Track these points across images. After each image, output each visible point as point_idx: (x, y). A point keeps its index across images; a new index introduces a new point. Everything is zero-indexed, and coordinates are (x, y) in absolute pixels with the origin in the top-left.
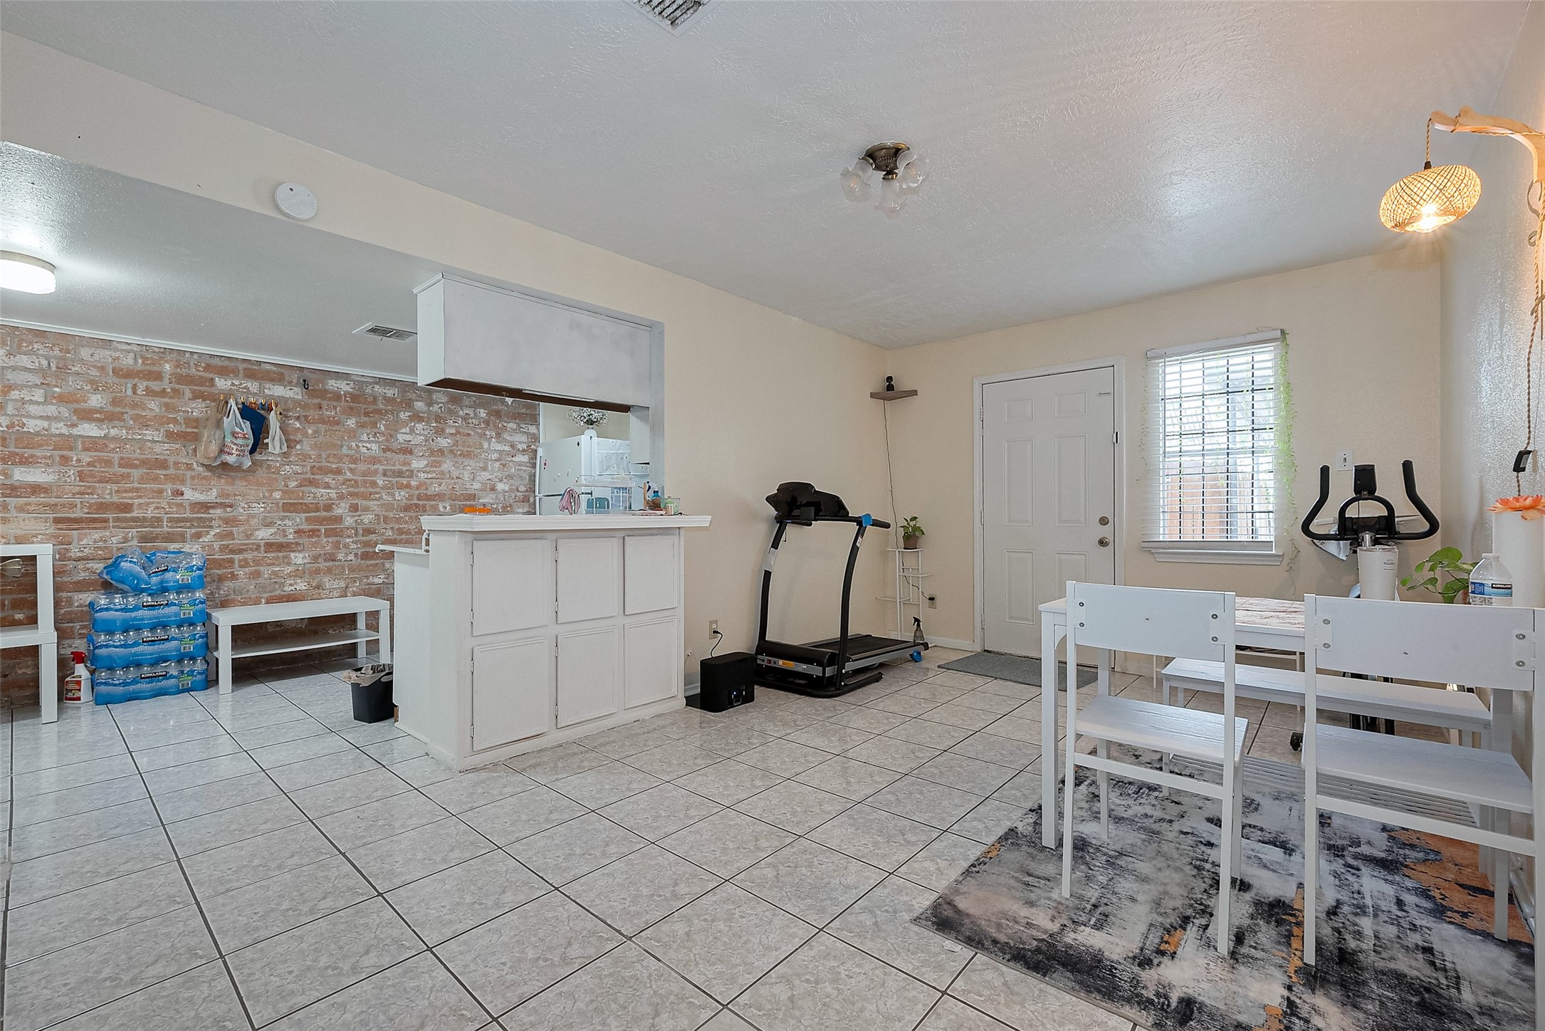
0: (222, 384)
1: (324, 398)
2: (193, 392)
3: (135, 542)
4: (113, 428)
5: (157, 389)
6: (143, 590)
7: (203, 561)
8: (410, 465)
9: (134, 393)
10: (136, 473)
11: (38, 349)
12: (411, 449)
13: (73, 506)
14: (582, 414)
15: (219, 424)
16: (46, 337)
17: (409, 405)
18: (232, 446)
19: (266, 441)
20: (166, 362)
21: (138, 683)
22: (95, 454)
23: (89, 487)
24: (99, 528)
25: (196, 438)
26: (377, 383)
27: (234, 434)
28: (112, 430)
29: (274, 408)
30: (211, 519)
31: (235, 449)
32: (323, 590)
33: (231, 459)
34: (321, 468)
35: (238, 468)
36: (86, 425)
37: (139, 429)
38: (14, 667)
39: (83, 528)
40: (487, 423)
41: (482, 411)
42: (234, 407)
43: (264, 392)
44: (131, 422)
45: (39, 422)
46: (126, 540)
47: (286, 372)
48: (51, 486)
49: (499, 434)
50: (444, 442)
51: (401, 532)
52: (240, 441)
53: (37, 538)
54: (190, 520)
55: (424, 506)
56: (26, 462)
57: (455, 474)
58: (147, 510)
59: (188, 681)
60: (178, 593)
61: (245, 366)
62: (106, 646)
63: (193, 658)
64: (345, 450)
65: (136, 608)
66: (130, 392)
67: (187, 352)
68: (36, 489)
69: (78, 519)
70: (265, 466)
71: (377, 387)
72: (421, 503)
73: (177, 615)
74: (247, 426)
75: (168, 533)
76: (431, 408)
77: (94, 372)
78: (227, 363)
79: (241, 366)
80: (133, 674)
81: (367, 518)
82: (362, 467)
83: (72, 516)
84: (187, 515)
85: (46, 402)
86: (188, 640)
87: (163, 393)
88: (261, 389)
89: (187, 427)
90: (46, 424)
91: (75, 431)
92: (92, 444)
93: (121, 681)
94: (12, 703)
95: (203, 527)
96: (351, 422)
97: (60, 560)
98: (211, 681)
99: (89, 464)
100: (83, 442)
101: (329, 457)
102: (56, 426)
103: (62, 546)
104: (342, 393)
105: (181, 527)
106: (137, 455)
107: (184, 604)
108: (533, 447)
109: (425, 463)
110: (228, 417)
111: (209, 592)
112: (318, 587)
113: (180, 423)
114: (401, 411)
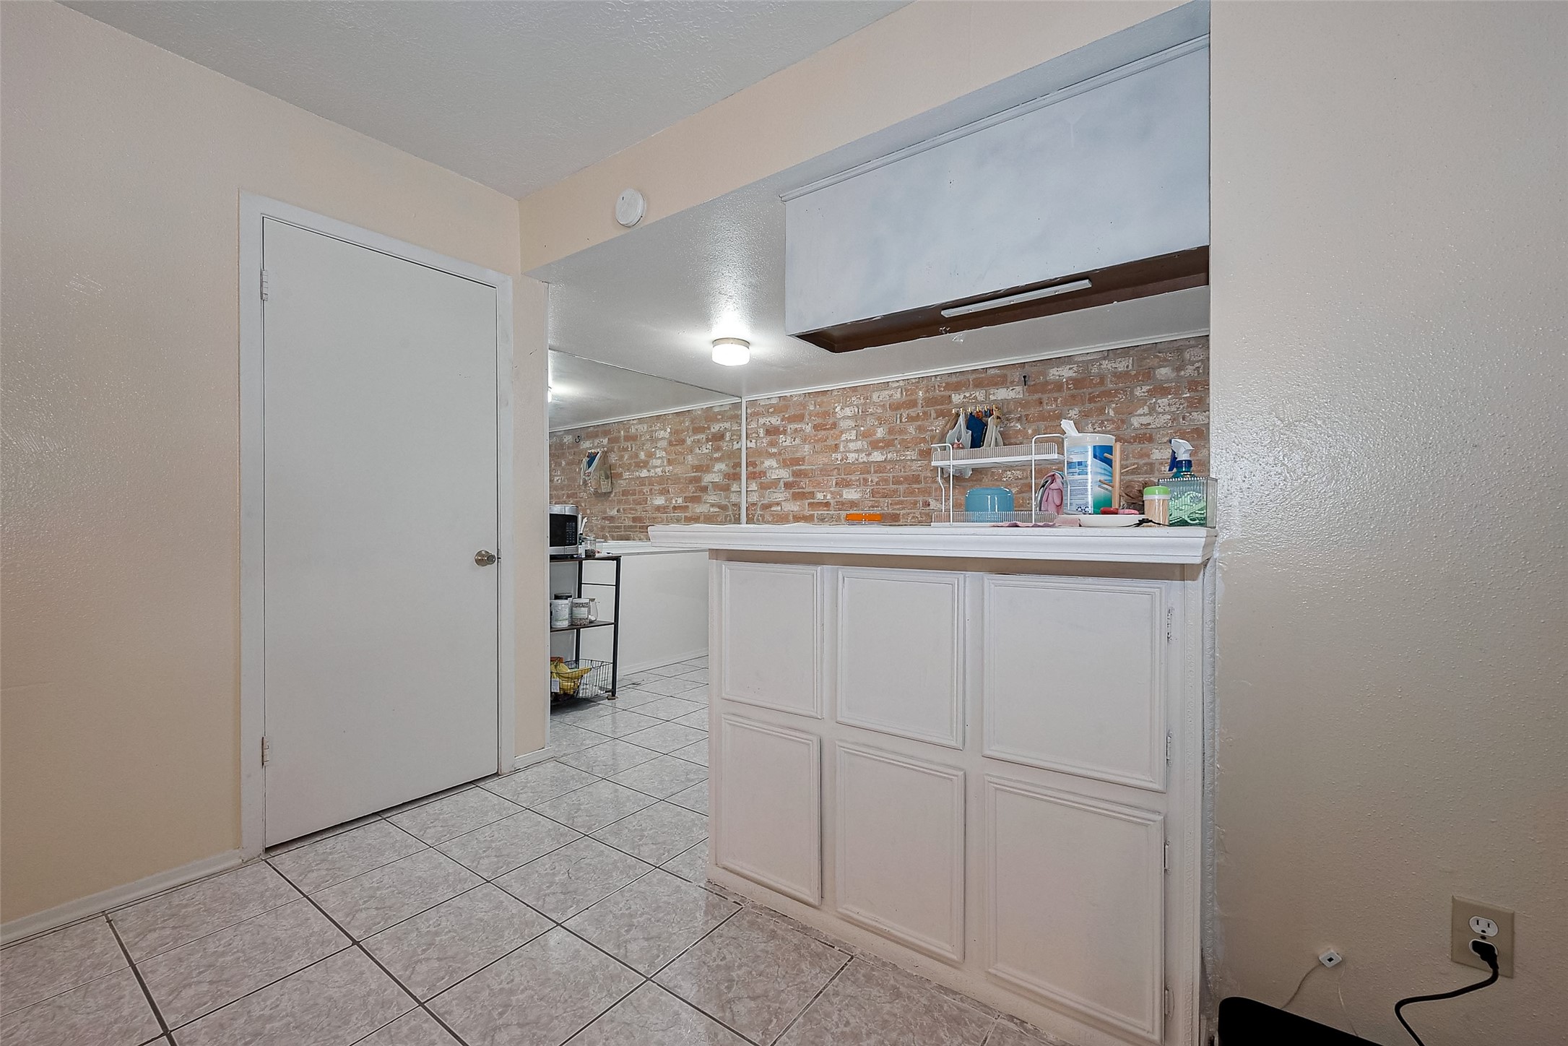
0: (956, 398)
1: (1043, 392)
2: (936, 411)
4: (889, 452)
5: (914, 414)
8: (1148, 456)
9: (901, 421)
10: (902, 488)
11: (854, 401)
12: (1153, 435)
17: (1148, 375)
20: (920, 390)
22: (881, 475)
23: (876, 502)
26: (1104, 358)
28: (888, 455)
29: (994, 412)
36: (875, 453)
37: (903, 451)
42: (962, 420)
43: (989, 398)
44: (899, 446)
45: (853, 455)
47: (1009, 373)
56: (848, 485)
61: (976, 376)
66: (898, 421)
67: (933, 376)
71: (1105, 363)
74: (968, 433)
76: (1182, 373)
77: (880, 411)
78: (960, 378)
79: (971, 377)
85: (857, 440)
87: (917, 417)
88: (987, 395)
89: (931, 444)
90: (857, 456)
91: (870, 459)
92: (880, 467)
96: (1074, 413)
99: (877, 483)
100: (874, 467)
102: (860, 456)
104: (1064, 380)
106: (902, 473)
110: (954, 430)
114: (1136, 387)
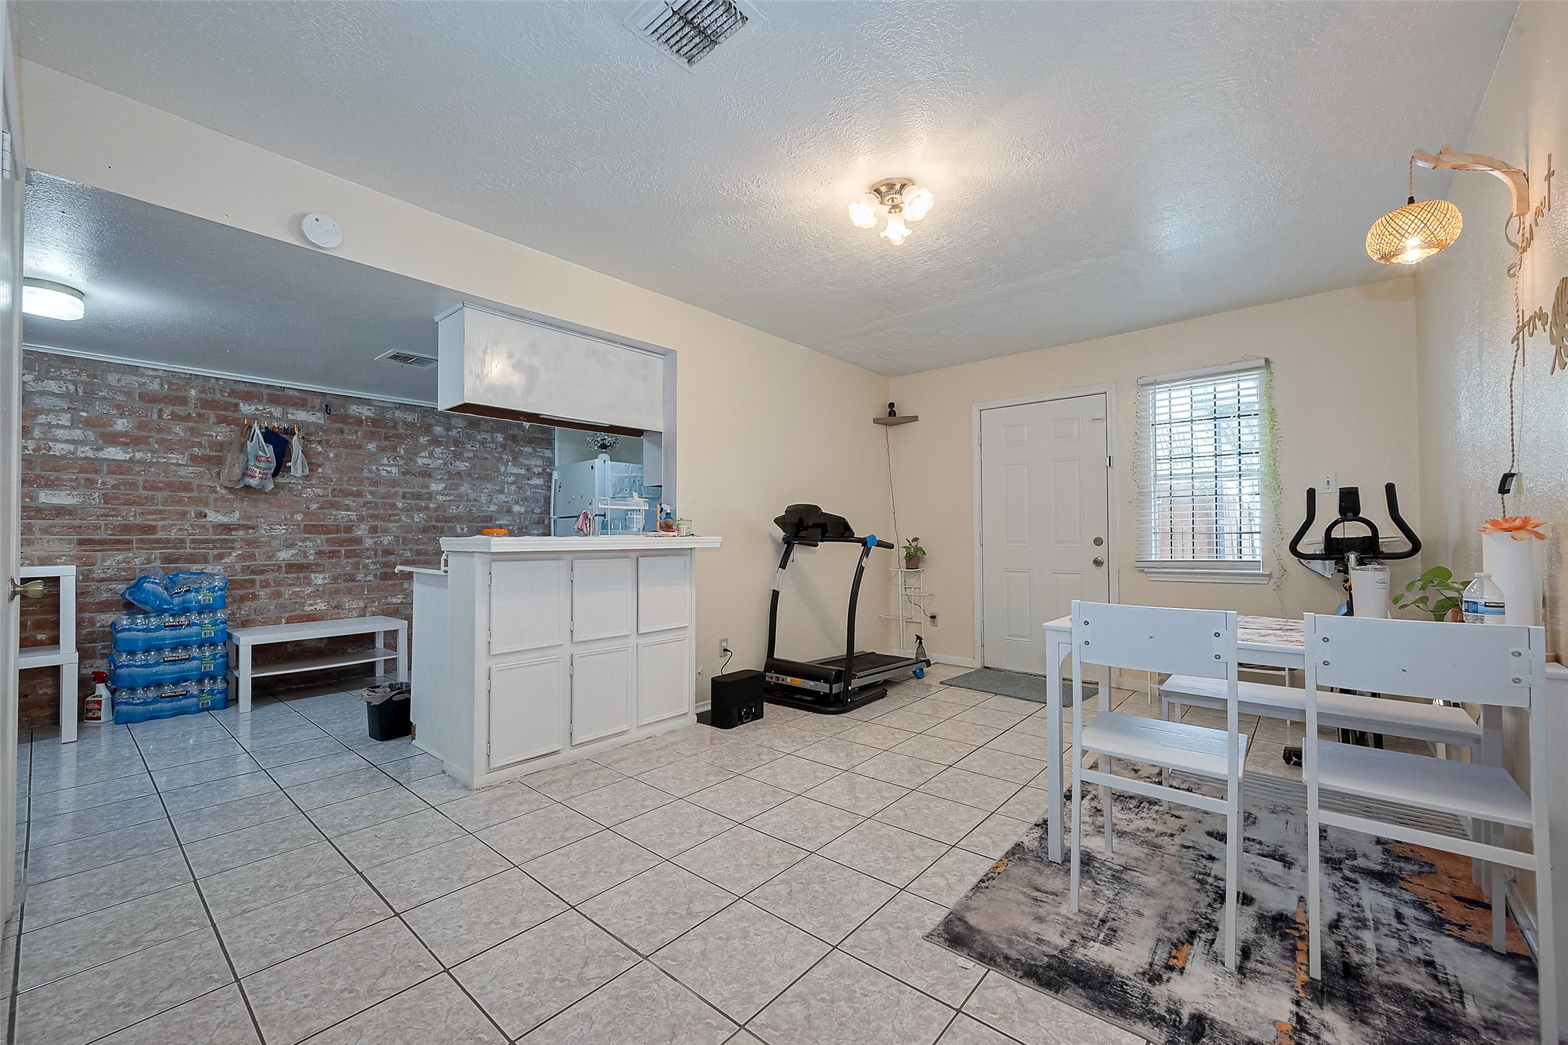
0: (246, 408)
1: (345, 423)
2: (218, 416)
3: (158, 563)
4: (138, 451)
5: (183, 414)
6: (165, 611)
7: (224, 582)
8: (428, 487)
9: (160, 417)
10: (160, 496)
11: (66, 375)
12: (430, 472)
13: (97, 528)
14: (596, 439)
15: (242, 447)
16: (74, 363)
17: (428, 429)
18: (255, 469)
19: (288, 464)
20: (192, 387)
21: (158, 702)
22: (120, 477)
23: (114, 510)
24: (123, 550)
25: (220, 461)
26: (397, 409)
27: (257, 458)
28: (137, 454)
29: (297, 432)
30: (233, 541)
31: (258, 473)
32: (343, 609)
33: (253, 482)
34: (341, 491)
35: (260, 491)
36: (112, 449)
37: (164, 453)
38: (34, 687)
39: (106, 550)
40: (504, 447)
41: (499, 435)
42: (258, 431)
43: (287, 417)
44: (156, 446)
45: (64, 446)
46: (149, 561)
47: (309, 398)
48: (75, 508)
49: (515, 458)
50: (462, 466)
51: (419, 553)
52: (262, 465)
53: (61, 559)
54: (213, 541)
55: (442, 528)
56: (51, 485)
57: (473, 496)
58: (170, 531)
59: (208, 700)
60: (200, 613)
61: (269, 391)
62: (127, 666)
63: (213, 678)
64: (366, 473)
65: (158, 628)
66: (155, 417)
67: (213, 377)
68: (60, 511)
69: (102, 542)
70: (287, 489)
71: (397, 412)
72: (439, 524)
73: (199, 634)
74: (270, 450)
75: (191, 554)
76: (450, 433)
77: (120, 397)
78: (251, 389)
79: (266, 392)
80: (152, 694)
81: (386, 540)
82: (382, 490)
83: (96, 537)
84: (210, 537)
85: (72, 427)
86: (208, 659)
87: (188, 417)
88: (285, 414)
89: (211, 451)
90: (72, 448)
91: (101, 455)
92: (117, 468)
93: (141, 701)
94: (32, 724)
95: (225, 548)
96: (372, 447)
97: (83, 581)
98: (230, 700)
99: (114, 487)
100: (108, 466)
101: (349, 480)
102: (82, 449)
103: (85, 568)
104: (363, 417)
105: (204, 548)
106: (161, 478)
107: (205, 624)
108: (548, 470)
109: (444, 486)
110: (251, 442)
111: (230, 612)
112: (337, 607)
113: (205, 447)
114: (420, 436)
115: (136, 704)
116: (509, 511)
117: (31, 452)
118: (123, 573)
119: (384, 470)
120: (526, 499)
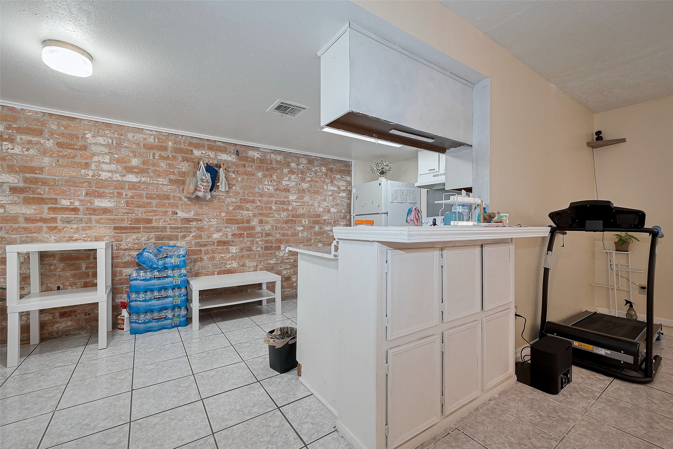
0: (197, 153)
1: (246, 161)
2: (182, 157)
3: (153, 241)
4: (143, 177)
5: (165, 156)
6: (155, 268)
7: (185, 251)
8: (288, 198)
9: (154, 158)
10: (154, 202)
11: (107, 134)
12: (289, 189)
13: (123, 220)
14: (378, 168)
15: (195, 174)
16: (111, 127)
18: (201, 187)
19: (218, 184)
20: (169, 141)
21: (151, 322)
22: (135, 191)
23: (131, 210)
24: (136, 233)
25: (183, 183)
26: (272, 153)
27: (202, 180)
28: (142, 178)
29: (222, 166)
30: (191, 228)
31: (202, 188)
32: (246, 267)
33: (200, 194)
34: (245, 200)
35: (203, 199)
36: (130, 176)
37: (156, 178)
38: (93, 309)
39: (128, 233)
40: (326, 175)
41: (324, 168)
42: (203, 165)
43: (217, 158)
44: (152, 174)
45: (107, 174)
46: (149, 239)
47: (228, 147)
48: (112, 209)
49: (332, 181)
50: (305, 186)
51: (284, 235)
52: (205, 184)
53: (105, 237)
54: (180, 228)
55: (295, 221)
56: (101, 196)
57: (310, 203)
58: (159, 222)
59: (177, 321)
60: (173, 270)
61: (208, 143)
62: (136, 301)
63: (180, 307)
64: (257, 190)
65: (151, 279)
66: (151, 157)
67: (180, 135)
68: (105, 211)
69: (125, 228)
70: (217, 198)
71: (272, 155)
72: (294, 219)
73: (172, 282)
74: (208, 176)
75: (170, 235)
76: (299, 167)
77: (134, 146)
78: (199, 142)
79: (206, 143)
80: (149, 316)
81: (267, 227)
82: (265, 199)
83: (123, 225)
84: (179, 225)
85: (110, 163)
87: (168, 158)
88: (216, 156)
89: (179, 177)
90: (110, 175)
91: (125, 179)
92: (133, 186)
93: (143, 321)
94: (92, 330)
95: (187, 232)
96: (260, 174)
97: (117, 250)
98: (188, 320)
99: (131, 197)
100: (129, 185)
101: (248, 193)
102: (115, 176)
103: (118, 243)
104: (255, 158)
105: (176, 232)
106: (155, 192)
107: (175, 277)
108: (348, 188)
109: (296, 197)
110: (199, 171)
111: (189, 268)
112: (243, 265)
113: (176, 174)
114: (284, 168)
115: (140, 323)
116: (329, 211)
117: (91, 177)
118: (136, 246)
119: (266, 188)
120: (337, 205)
